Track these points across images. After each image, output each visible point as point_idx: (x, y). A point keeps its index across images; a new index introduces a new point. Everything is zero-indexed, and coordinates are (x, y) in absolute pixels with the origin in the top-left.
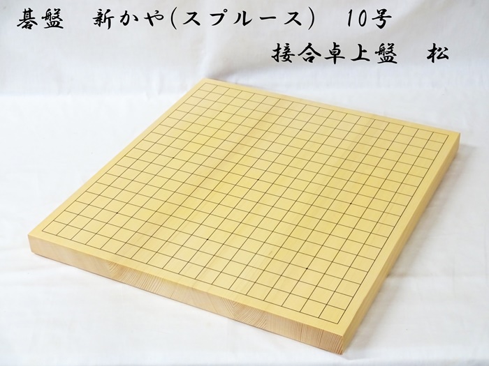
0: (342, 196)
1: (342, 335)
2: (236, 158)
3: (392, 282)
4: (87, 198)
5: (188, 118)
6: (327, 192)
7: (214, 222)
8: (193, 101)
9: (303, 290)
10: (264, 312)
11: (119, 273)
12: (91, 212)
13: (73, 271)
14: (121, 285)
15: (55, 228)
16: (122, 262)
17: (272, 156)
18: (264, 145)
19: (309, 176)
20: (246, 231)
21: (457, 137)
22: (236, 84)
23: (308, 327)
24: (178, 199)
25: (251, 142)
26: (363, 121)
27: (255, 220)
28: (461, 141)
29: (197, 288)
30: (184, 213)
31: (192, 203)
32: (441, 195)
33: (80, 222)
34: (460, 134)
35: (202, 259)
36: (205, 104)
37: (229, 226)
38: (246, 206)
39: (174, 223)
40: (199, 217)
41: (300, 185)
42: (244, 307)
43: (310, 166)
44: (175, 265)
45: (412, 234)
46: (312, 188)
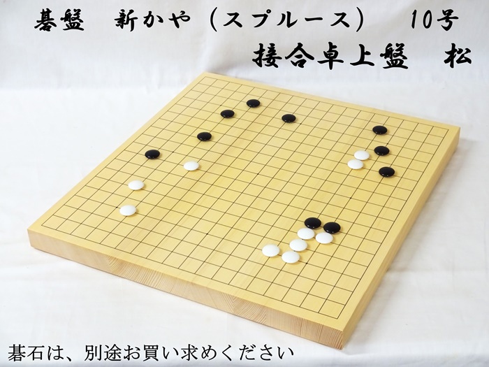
0: (343, 190)
1: (342, 330)
2: (235, 152)
3: (392, 276)
4: (87, 192)
5: (188, 111)
6: (327, 186)
7: (215, 216)
8: (193, 95)
9: (303, 284)
10: (264, 306)
11: (119, 268)
12: (90, 206)
13: (73, 266)
14: (121, 279)
15: (54, 222)
16: (121, 256)
17: (272, 151)
18: (264, 139)
19: (309, 171)
20: (246, 225)
21: (456, 131)
22: (236, 77)
23: (308, 322)
24: (177, 193)
25: (251, 136)
26: (363, 115)
27: (255, 215)
28: (462, 136)
29: (197, 283)
30: (183, 207)
31: (192, 197)
32: (442, 189)
33: (79, 217)
34: (460, 129)
35: (202, 254)
36: (205, 98)
37: (228, 220)
38: (246, 200)
39: (174, 218)
40: (199, 212)
41: (300, 179)
42: (243, 301)
43: (310, 160)
44: (175, 260)
45: (411, 229)
46: (312, 182)
